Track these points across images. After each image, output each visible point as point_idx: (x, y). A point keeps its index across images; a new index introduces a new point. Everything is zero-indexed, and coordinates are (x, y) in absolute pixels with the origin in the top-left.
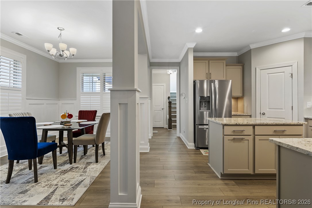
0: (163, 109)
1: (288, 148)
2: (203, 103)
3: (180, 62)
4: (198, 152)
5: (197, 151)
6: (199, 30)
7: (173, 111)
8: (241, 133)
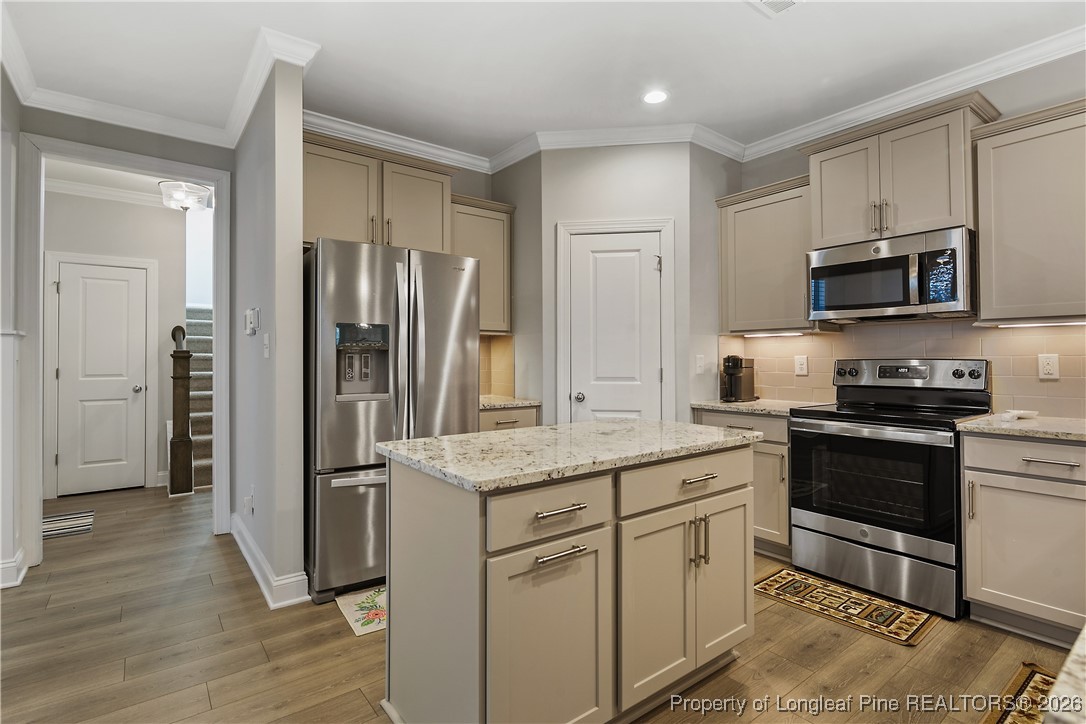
0: (137, 391)
2: (356, 357)
3: (232, 145)
5: (320, 617)
7: (196, 399)
8: (569, 521)
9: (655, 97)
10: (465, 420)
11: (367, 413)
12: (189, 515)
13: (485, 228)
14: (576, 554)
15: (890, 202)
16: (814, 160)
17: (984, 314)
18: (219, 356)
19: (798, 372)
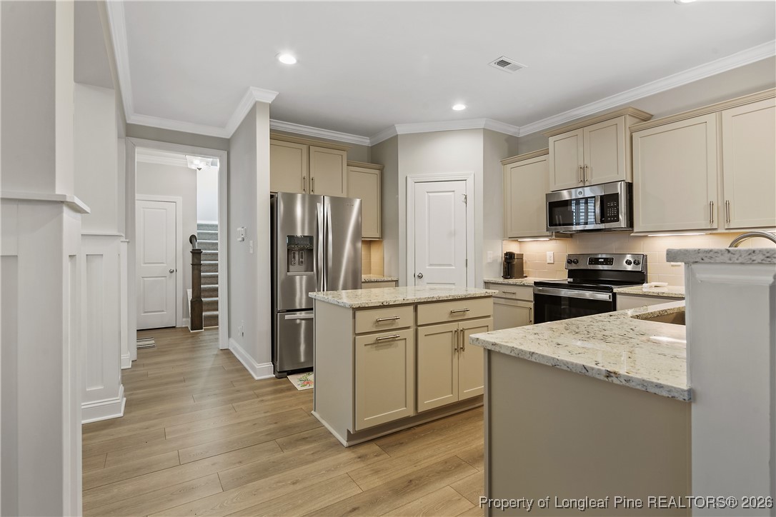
0: (172, 272)
1: (512, 354)
2: (297, 253)
3: (228, 137)
4: (283, 386)
5: (280, 383)
6: (288, 59)
7: (205, 277)
8: (392, 324)
9: (459, 107)
10: (355, 282)
11: (301, 281)
12: (204, 340)
13: (368, 179)
14: (394, 339)
15: (589, 165)
16: (551, 140)
17: (636, 229)
18: (222, 252)
19: (549, 261)
